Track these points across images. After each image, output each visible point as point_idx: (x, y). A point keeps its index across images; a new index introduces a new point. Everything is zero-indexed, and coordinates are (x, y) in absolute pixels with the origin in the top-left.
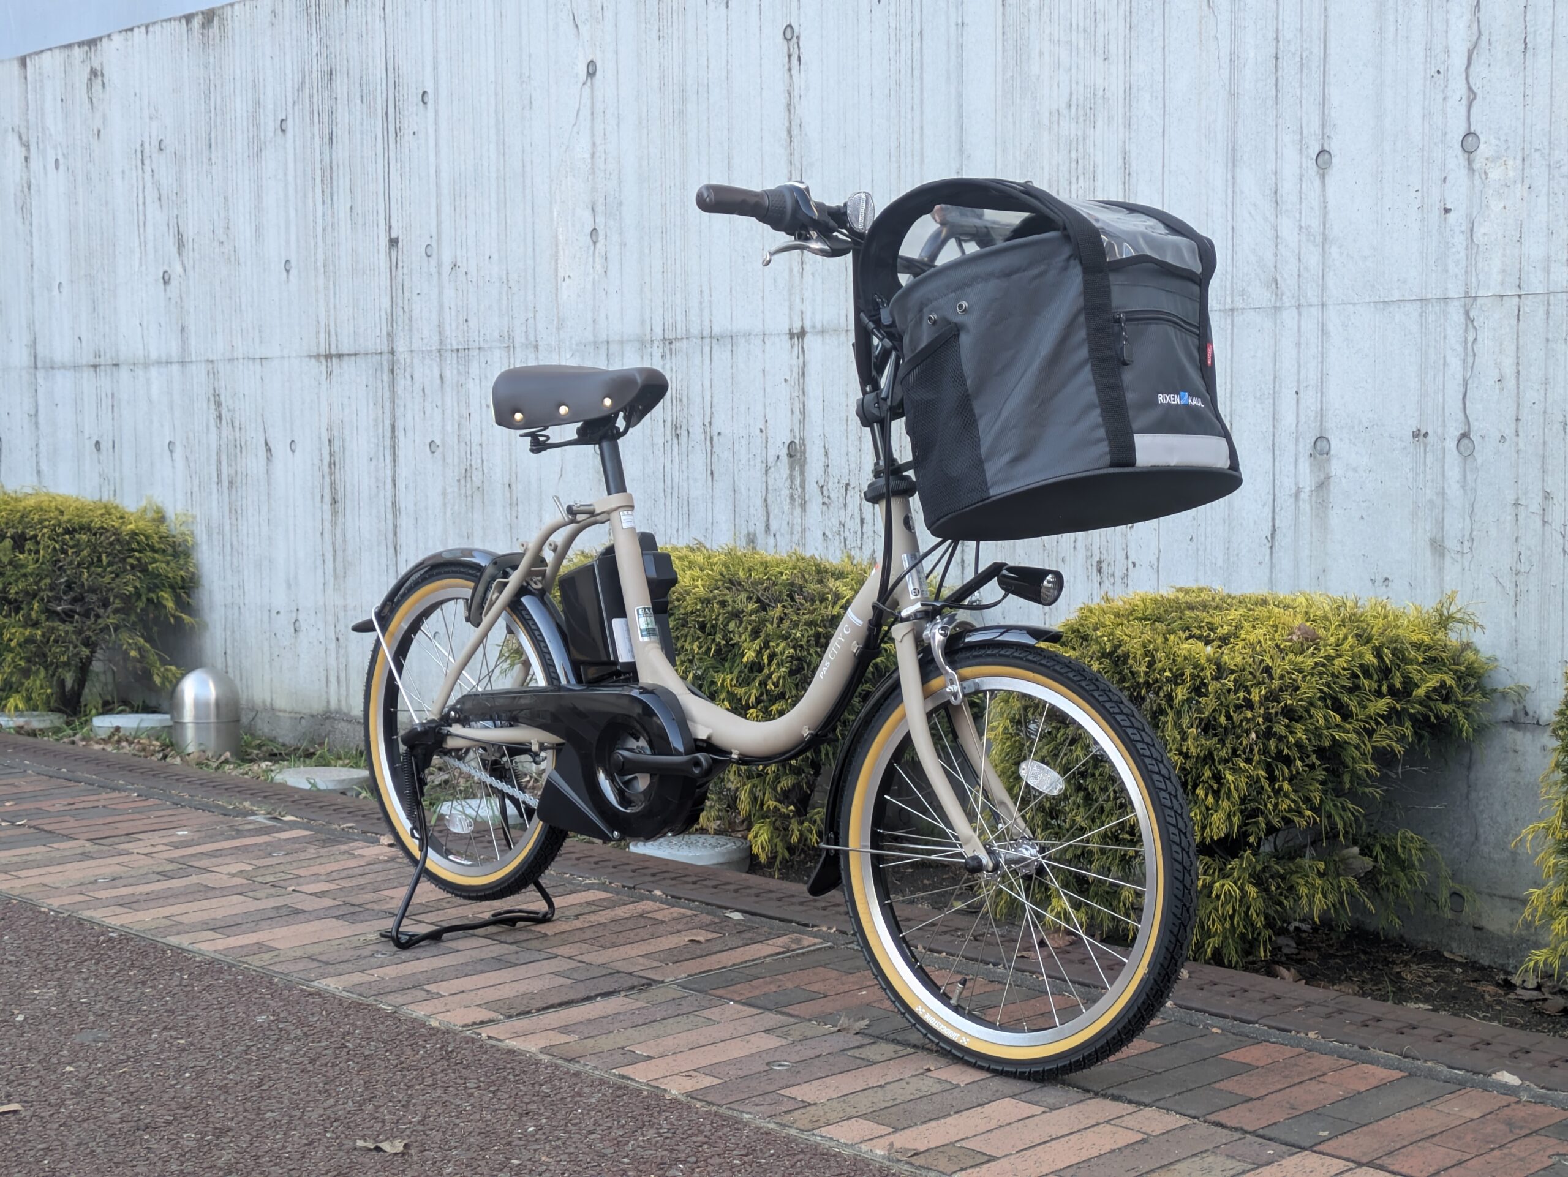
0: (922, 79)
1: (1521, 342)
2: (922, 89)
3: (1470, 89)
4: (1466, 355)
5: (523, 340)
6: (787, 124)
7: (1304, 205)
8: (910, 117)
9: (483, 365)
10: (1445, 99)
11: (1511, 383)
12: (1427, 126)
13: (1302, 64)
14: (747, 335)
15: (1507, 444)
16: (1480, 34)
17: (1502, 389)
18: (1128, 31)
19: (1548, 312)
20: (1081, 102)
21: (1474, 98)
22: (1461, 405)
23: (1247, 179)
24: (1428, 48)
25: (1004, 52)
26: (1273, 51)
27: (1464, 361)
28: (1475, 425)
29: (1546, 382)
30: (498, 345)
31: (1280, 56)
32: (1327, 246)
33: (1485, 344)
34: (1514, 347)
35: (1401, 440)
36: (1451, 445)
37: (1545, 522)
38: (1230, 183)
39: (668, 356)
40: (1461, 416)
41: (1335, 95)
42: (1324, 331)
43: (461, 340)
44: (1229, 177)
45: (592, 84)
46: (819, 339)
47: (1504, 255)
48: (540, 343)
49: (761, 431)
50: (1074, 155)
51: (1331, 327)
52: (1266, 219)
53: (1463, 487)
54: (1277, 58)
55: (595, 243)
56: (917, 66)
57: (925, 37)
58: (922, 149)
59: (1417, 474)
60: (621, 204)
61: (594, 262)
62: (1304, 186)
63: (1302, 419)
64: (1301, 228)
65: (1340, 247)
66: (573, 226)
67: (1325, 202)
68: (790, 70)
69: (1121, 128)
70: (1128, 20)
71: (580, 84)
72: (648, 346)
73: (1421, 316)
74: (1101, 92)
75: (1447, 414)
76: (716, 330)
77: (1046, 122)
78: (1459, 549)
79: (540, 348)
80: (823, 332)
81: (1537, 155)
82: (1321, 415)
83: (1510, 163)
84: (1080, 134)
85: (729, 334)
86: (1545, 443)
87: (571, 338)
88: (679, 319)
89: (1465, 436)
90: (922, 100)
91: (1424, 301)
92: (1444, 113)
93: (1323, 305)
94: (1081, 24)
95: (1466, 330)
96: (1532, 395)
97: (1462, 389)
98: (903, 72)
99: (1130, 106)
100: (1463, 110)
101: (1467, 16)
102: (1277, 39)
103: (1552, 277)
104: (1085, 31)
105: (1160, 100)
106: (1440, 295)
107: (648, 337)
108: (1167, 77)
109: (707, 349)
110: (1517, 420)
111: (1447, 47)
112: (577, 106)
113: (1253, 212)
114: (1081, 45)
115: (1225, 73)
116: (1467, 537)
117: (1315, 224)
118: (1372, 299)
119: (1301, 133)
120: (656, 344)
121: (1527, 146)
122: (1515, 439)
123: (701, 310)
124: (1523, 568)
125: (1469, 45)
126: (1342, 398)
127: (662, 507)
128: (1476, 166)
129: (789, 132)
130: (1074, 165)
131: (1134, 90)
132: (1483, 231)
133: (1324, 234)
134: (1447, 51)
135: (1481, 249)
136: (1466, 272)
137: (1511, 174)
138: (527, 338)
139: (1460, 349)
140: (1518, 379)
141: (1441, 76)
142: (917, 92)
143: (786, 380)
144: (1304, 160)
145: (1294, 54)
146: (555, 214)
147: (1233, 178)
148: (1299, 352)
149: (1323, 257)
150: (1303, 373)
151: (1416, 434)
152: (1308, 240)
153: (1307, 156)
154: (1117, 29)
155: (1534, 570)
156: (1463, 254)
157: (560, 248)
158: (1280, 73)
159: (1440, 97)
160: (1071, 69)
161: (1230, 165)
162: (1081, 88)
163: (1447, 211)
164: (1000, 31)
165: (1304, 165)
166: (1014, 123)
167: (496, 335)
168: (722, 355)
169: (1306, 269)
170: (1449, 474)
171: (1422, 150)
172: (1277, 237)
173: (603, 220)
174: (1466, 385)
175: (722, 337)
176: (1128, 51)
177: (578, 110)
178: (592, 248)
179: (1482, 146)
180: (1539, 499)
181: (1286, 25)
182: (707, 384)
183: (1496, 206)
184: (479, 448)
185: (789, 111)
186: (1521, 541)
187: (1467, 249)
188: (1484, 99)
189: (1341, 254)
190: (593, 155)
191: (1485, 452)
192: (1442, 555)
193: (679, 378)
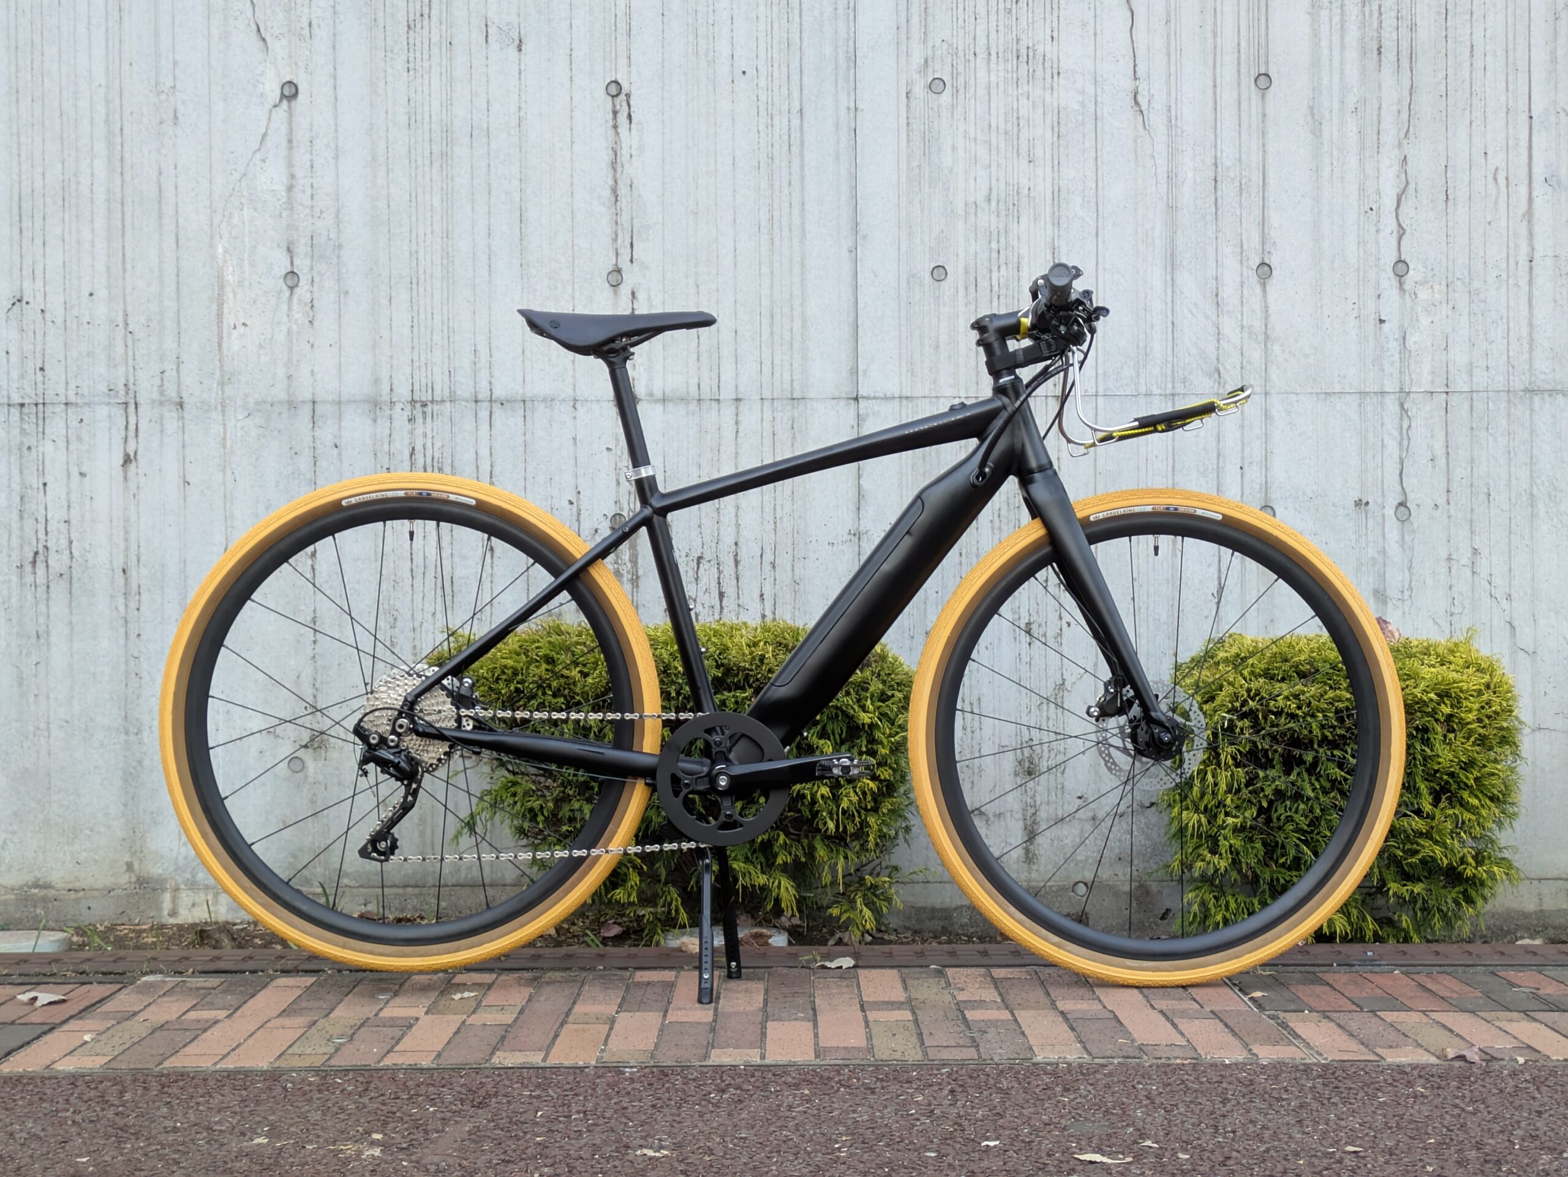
0: (802, 156)
1: (1450, 430)
2: (802, 167)
3: (1400, 225)
4: (1402, 439)
5: (155, 395)
6: (611, 182)
7: (1245, 308)
8: (786, 191)
9: (75, 423)
10: (1377, 231)
11: (1442, 462)
12: (1362, 251)
13: (1241, 189)
14: (549, 401)
15: (1439, 511)
16: (1407, 183)
17: (1434, 467)
18: (1055, 139)
19: (1472, 407)
20: (1002, 198)
21: (1404, 233)
22: (1398, 479)
23: (1187, 282)
24: (1362, 189)
25: (908, 141)
26: (1212, 175)
27: (1400, 444)
28: (1411, 496)
29: (1472, 461)
30: (107, 400)
31: (1219, 179)
32: (1269, 345)
33: (1419, 431)
34: (1443, 433)
35: (1344, 508)
36: (1390, 511)
37: (1474, 573)
38: (1169, 283)
39: (419, 419)
40: (1399, 488)
41: (1274, 218)
42: (1267, 416)
43: (29, 391)
44: (1169, 278)
45: (290, 107)
46: (659, 408)
47: (1433, 360)
48: (186, 399)
49: (571, 503)
50: (994, 245)
51: (1274, 413)
52: (1207, 317)
53: (1402, 546)
54: (1216, 181)
55: (292, 288)
56: (795, 143)
57: (805, 116)
58: (803, 224)
59: (1360, 536)
60: (340, 246)
61: (290, 308)
62: (1245, 292)
63: (1247, 491)
64: (1242, 327)
65: (1282, 345)
66: (252, 265)
67: (1266, 309)
68: (615, 127)
69: (1049, 226)
70: (1056, 129)
71: (268, 106)
72: (386, 408)
73: (1360, 405)
74: (1026, 191)
75: (1386, 487)
76: (498, 393)
77: (961, 212)
78: (1400, 597)
79: (185, 406)
80: (664, 400)
81: (1459, 283)
82: (1266, 488)
83: (1436, 287)
84: (1002, 226)
85: (519, 398)
86: (1472, 510)
87: (246, 396)
88: (438, 379)
89: (1402, 504)
90: (802, 177)
91: (1363, 394)
92: (1377, 243)
93: (1266, 394)
94: (1002, 127)
95: (1401, 419)
96: (1460, 471)
97: (1399, 466)
98: (777, 146)
99: (1059, 206)
100: (1394, 242)
101: (1396, 167)
102: (1216, 164)
103: (1474, 379)
104: (1006, 133)
105: (1093, 204)
106: (1377, 389)
107: (386, 397)
108: (1100, 185)
109: (484, 414)
110: (1448, 491)
111: (1378, 190)
112: (263, 130)
113: (1194, 310)
114: (1002, 145)
115: (1163, 188)
116: (1407, 586)
117: (1258, 326)
118: (1315, 390)
119: (1242, 247)
120: (399, 406)
121: (1450, 275)
122: (1446, 507)
123: (475, 373)
124: (1457, 610)
125: (1399, 191)
126: (1286, 472)
127: (408, 588)
128: (1407, 287)
129: (614, 190)
130: (995, 255)
131: (1063, 194)
132: (1414, 339)
133: (1265, 333)
134: (1378, 192)
135: (1413, 354)
136: (1400, 372)
137: (1437, 296)
138: (162, 394)
139: (1396, 434)
140: (1447, 459)
141: (1374, 212)
142: (796, 168)
143: (608, 449)
144: (1245, 270)
145: (1233, 179)
146: (220, 250)
147: (1173, 280)
148: (1243, 434)
149: (1266, 353)
150: (1247, 450)
151: (1358, 503)
152: (1250, 338)
153: (1247, 267)
154: (1043, 136)
155: (1466, 611)
156: (1397, 357)
157: (228, 290)
158: (1219, 193)
159: (1373, 229)
160: (990, 166)
161: (1169, 269)
162: (1002, 185)
163: (1382, 321)
164: (903, 122)
165: (1245, 274)
166: (922, 210)
167: (102, 388)
168: (508, 422)
169: (1249, 363)
170: (1388, 535)
171: (1358, 270)
172: (1219, 333)
173: (308, 262)
174: (1402, 463)
175: (508, 401)
176: (1056, 157)
177: (265, 135)
178: (287, 293)
179: (1411, 272)
180: (1469, 554)
181: (1224, 154)
182: (484, 451)
183: (1425, 321)
184: (63, 527)
185: (615, 170)
186: (1454, 589)
187: (1400, 353)
188: (1412, 234)
189: (1283, 351)
190: (290, 189)
191: (1420, 517)
192: (1385, 603)
193: (438, 444)
